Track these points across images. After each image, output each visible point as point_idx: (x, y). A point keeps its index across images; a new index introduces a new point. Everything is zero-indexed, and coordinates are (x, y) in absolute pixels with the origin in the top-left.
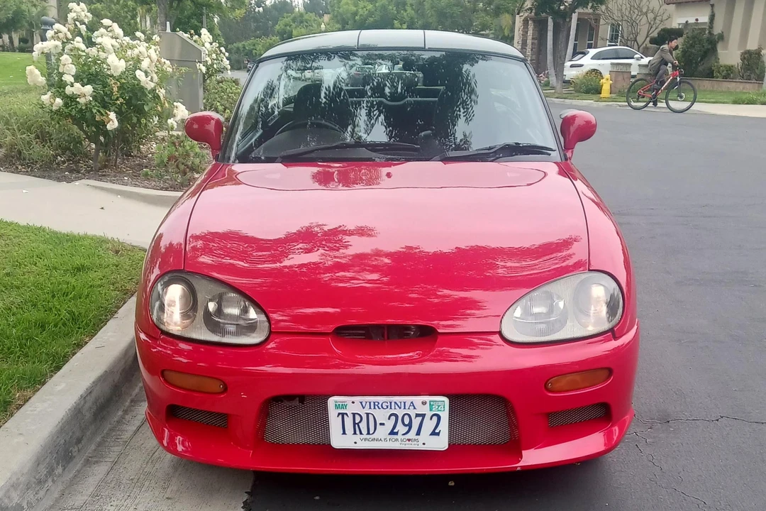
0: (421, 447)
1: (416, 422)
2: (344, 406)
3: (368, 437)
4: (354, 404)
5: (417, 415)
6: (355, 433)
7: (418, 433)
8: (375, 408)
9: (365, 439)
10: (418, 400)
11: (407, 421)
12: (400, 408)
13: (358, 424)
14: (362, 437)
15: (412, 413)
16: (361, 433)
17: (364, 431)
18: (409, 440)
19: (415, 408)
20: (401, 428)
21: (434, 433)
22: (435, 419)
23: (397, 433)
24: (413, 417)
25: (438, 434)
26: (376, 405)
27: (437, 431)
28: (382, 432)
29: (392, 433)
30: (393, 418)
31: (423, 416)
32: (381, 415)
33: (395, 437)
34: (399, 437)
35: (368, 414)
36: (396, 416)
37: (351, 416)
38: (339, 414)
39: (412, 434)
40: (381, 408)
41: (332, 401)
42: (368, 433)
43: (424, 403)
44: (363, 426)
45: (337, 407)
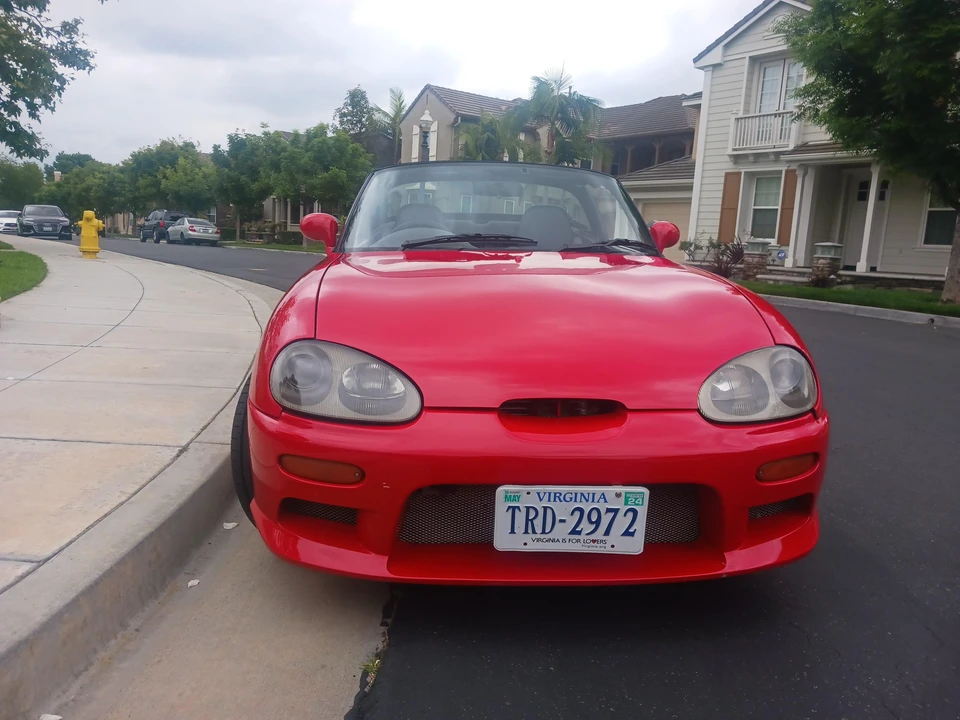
0: (608, 550)
1: (606, 519)
2: (516, 498)
3: (543, 536)
4: (529, 495)
5: (609, 510)
6: (526, 532)
7: (607, 533)
8: (555, 500)
9: (538, 540)
10: (611, 490)
11: (594, 518)
12: (587, 501)
13: (532, 520)
14: (534, 536)
15: (602, 506)
16: (534, 532)
17: (539, 529)
18: (594, 541)
19: (606, 501)
20: (586, 527)
21: (627, 533)
22: (630, 515)
23: (579, 533)
24: (603, 511)
25: (632, 534)
26: (557, 496)
27: (631, 530)
28: (562, 531)
29: (574, 532)
30: (577, 514)
31: (616, 511)
32: (562, 510)
33: (577, 537)
34: (582, 537)
35: (545, 508)
36: (581, 511)
37: (524, 510)
38: (509, 507)
39: (599, 534)
40: (563, 501)
41: (501, 491)
42: (544, 532)
43: (618, 495)
44: (538, 523)
45: (507, 498)
